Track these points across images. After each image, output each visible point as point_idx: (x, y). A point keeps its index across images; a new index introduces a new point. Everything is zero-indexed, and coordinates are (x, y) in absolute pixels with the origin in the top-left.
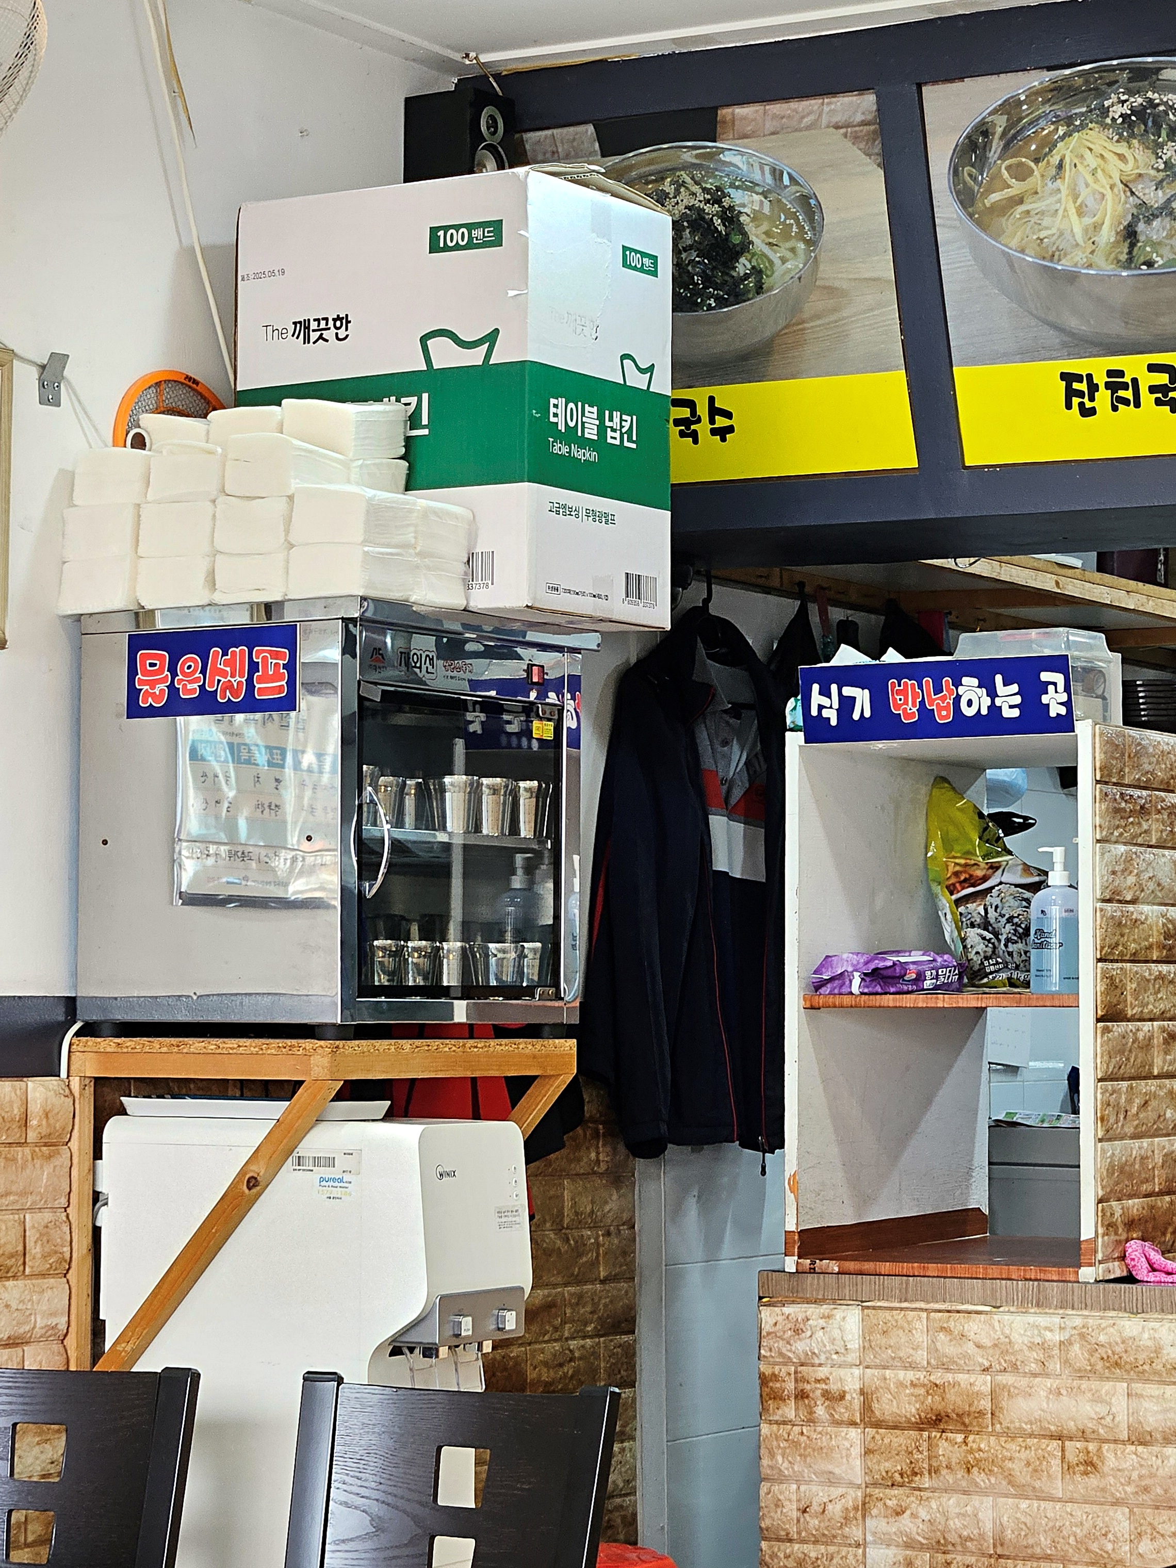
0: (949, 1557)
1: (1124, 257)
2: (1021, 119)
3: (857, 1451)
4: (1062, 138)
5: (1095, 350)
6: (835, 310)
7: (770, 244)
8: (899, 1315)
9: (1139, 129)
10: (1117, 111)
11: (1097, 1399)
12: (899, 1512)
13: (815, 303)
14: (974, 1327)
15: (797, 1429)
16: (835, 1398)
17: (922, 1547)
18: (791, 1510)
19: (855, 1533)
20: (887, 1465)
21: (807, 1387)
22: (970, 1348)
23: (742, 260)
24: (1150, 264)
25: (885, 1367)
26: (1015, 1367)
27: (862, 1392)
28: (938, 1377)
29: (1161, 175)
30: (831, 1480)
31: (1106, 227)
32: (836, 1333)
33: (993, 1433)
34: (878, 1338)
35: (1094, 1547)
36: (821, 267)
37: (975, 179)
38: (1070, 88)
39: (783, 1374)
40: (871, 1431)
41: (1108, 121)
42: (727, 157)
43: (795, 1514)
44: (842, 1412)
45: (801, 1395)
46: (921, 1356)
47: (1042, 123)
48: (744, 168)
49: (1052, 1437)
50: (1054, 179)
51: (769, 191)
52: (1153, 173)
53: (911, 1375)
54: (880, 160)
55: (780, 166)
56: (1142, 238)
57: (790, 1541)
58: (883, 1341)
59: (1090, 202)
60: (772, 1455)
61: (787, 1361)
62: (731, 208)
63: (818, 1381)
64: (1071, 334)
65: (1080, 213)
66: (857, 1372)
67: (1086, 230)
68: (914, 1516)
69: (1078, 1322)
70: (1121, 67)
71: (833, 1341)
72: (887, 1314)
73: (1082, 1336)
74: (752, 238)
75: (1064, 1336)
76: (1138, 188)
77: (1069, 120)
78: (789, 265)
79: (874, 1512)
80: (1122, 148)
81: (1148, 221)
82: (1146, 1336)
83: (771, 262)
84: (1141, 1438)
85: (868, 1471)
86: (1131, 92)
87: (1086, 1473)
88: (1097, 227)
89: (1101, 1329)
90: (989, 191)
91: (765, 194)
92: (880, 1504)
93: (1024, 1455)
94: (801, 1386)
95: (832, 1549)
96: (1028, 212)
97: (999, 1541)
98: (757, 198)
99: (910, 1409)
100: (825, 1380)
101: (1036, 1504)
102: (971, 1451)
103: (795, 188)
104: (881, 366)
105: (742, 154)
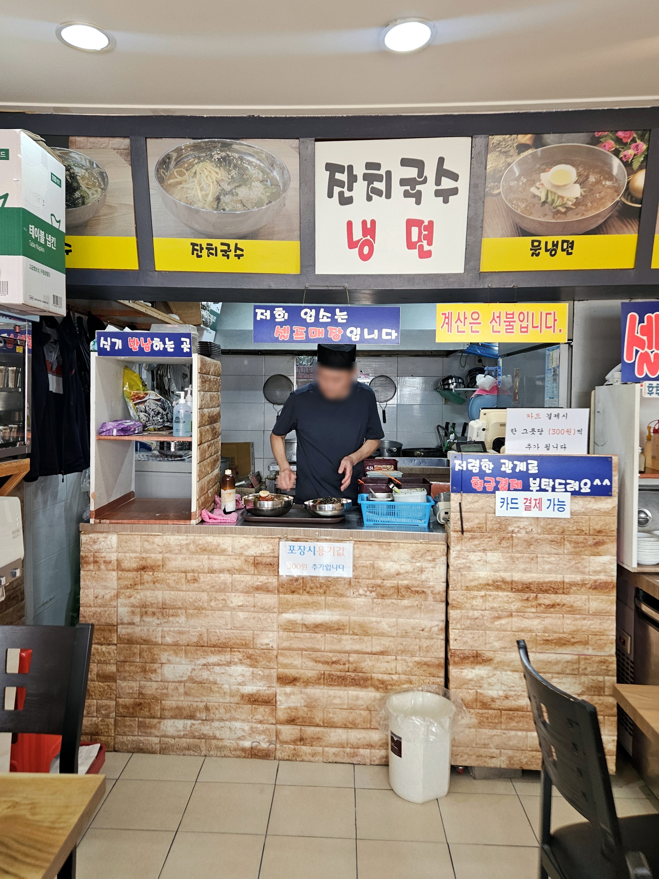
0: (147, 609)
1: (215, 206)
2: (182, 155)
3: (115, 578)
4: (196, 164)
5: (203, 236)
6: (110, 214)
7: (88, 188)
8: (130, 537)
9: (223, 164)
10: (216, 157)
11: (198, 560)
12: (130, 597)
13: (104, 211)
14: (157, 540)
15: (94, 573)
16: (107, 563)
17: (137, 607)
18: (91, 597)
19: (114, 603)
20: (126, 583)
21: (98, 559)
22: (155, 546)
23: (77, 192)
24: (224, 210)
25: (125, 553)
26: (170, 552)
27: (117, 560)
28: (144, 555)
29: (230, 180)
30: (106, 588)
31: (210, 196)
32: (109, 543)
33: (163, 572)
34: (123, 544)
35: (196, 604)
36: (107, 198)
37: (164, 174)
38: (200, 146)
39: (89, 555)
40: (120, 573)
41: (213, 160)
42: (73, 155)
43: (92, 598)
44: (110, 566)
45: (95, 562)
46: (138, 549)
47: (190, 157)
48: (79, 159)
49: (182, 572)
50: (193, 177)
51: (88, 169)
52: (227, 179)
53: (134, 555)
54: (130, 163)
55: (93, 160)
56: (222, 201)
57: (90, 606)
58: (125, 545)
59: (205, 186)
60: (85, 581)
61: (90, 551)
62: (73, 173)
63: (102, 557)
64: (196, 230)
65: (201, 190)
66: (115, 554)
67: (203, 196)
68: (135, 598)
69: (192, 538)
70: (219, 142)
71: (107, 545)
72: (127, 537)
73: (194, 542)
74: (81, 185)
75: (188, 542)
76: (222, 184)
77: (199, 158)
78: (95, 196)
79: (121, 597)
80: (217, 170)
81: (225, 196)
82: (215, 541)
83: (88, 194)
84: (212, 571)
85: (118, 584)
86: (221, 151)
87: (194, 583)
88: (207, 195)
89: (200, 540)
90: (169, 179)
91: (86, 170)
92: (123, 595)
93: (173, 578)
94: (95, 559)
95: (105, 609)
96: (183, 187)
97: (164, 604)
98: (83, 171)
99: (134, 565)
100: (105, 557)
101: (176, 592)
102: (155, 577)
103: (98, 169)
104: (127, 234)
105: (78, 154)
